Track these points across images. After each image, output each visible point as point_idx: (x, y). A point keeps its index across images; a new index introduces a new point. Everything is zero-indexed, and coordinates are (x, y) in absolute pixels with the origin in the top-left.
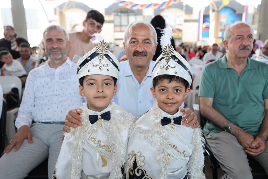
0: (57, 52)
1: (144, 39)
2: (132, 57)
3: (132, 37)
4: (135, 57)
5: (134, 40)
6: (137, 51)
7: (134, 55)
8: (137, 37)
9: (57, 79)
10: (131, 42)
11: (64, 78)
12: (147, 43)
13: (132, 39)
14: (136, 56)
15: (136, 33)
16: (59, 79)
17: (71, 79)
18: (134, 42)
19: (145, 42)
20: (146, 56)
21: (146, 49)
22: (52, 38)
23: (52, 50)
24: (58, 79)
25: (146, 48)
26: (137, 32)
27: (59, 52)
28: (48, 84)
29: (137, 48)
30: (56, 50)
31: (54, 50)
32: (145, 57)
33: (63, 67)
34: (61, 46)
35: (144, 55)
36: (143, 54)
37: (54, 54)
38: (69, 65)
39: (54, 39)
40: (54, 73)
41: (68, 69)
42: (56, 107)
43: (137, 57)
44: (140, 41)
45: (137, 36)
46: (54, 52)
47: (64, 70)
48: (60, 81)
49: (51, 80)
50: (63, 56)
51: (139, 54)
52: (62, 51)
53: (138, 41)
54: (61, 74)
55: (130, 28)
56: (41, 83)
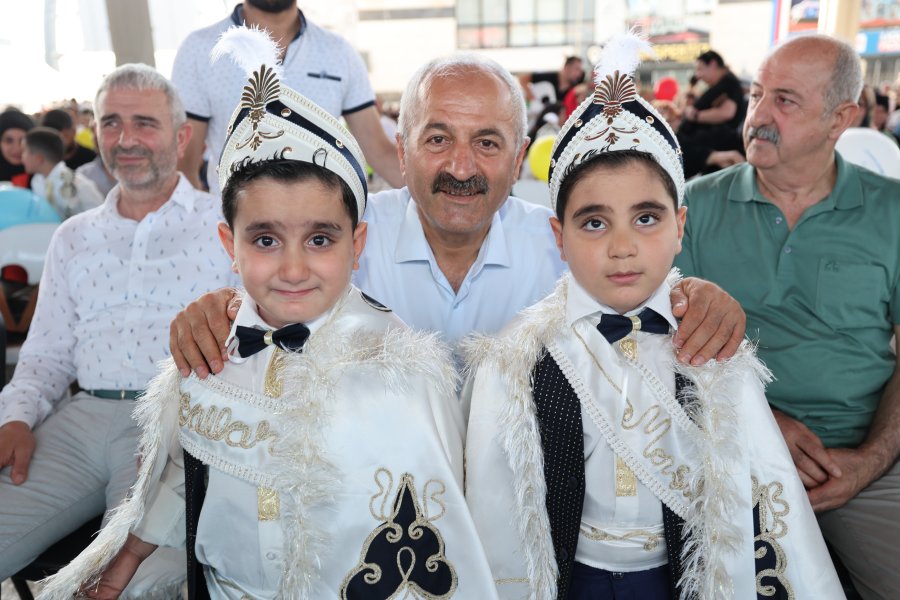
0: (137, 163)
1: (476, 130)
2: (430, 195)
3: (431, 120)
4: (441, 196)
5: (438, 132)
6: (448, 174)
7: (436, 190)
8: (448, 122)
9: (138, 257)
10: (426, 138)
11: (162, 252)
12: (487, 143)
13: (431, 125)
14: (445, 192)
15: (448, 105)
16: (147, 257)
17: (186, 253)
18: (438, 140)
19: (479, 141)
20: (482, 192)
21: (485, 167)
22: (121, 112)
23: (118, 155)
24: (144, 258)
25: (484, 162)
26: (450, 102)
27: (145, 162)
28: (108, 276)
29: (448, 163)
30: (133, 155)
31: (124, 155)
32: (480, 196)
33: (164, 213)
34: (150, 142)
35: (474, 189)
36: (470, 187)
37: (125, 167)
38: (183, 208)
39: (127, 117)
40: (133, 236)
41: (182, 219)
42: (136, 344)
43: (449, 199)
44: (463, 138)
45: (450, 117)
46: (126, 163)
47: (167, 224)
48: (150, 263)
49: (122, 263)
50: (157, 175)
51: (456, 187)
52: (156, 158)
53: (452, 138)
54: (156, 238)
55: (425, 80)
56: (88, 270)
